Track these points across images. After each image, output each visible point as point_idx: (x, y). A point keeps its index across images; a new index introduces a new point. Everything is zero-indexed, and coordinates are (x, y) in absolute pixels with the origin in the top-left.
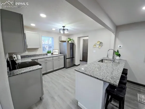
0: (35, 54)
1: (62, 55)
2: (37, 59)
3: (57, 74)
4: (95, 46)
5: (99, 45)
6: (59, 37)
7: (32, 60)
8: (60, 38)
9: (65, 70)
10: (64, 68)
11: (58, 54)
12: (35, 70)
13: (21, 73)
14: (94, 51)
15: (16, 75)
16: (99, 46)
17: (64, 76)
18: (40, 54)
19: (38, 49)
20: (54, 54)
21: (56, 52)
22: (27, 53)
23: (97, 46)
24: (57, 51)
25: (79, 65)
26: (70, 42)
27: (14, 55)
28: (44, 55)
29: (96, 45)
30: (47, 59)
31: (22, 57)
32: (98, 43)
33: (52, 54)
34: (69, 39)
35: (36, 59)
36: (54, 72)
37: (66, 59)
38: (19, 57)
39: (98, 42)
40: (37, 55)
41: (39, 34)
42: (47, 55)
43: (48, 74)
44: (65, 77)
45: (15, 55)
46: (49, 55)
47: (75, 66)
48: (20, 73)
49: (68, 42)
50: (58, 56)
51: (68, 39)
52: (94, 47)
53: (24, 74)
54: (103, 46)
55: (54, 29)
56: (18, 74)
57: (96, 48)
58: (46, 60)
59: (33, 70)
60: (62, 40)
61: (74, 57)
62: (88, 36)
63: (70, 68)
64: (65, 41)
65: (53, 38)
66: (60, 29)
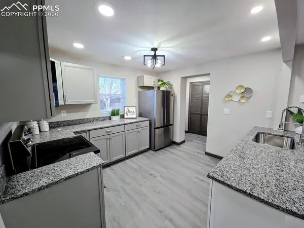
0: (83, 118)
1: (146, 121)
2: (89, 131)
3: (135, 166)
4: (230, 99)
5: (241, 95)
6: (136, 77)
7: (74, 133)
8: (140, 79)
9: (152, 154)
10: (150, 149)
11: (135, 116)
12: (82, 173)
13: (39, 189)
14: (227, 111)
15: (22, 196)
16: (242, 97)
17: (153, 172)
18: (95, 118)
19: (89, 105)
20: (126, 117)
21: (132, 113)
22: (64, 116)
23: (236, 98)
24: (133, 109)
25: (184, 142)
26: (162, 88)
27: (34, 121)
28: (104, 119)
29: (231, 96)
30: (110, 131)
31: (52, 126)
32: (238, 91)
33: (123, 117)
34: (160, 83)
35: (85, 131)
36: (128, 161)
37: (155, 128)
38: (45, 126)
39: (237, 88)
40: (87, 119)
41: (92, 70)
42: (110, 119)
43: (113, 167)
44: (155, 177)
45: (36, 122)
46: (116, 120)
47: (174, 146)
48: (36, 186)
49: (159, 88)
50: (136, 122)
51: (159, 81)
52: (227, 99)
53: (47, 190)
54: (252, 99)
55: (127, 58)
56: (26, 194)
57: (231, 102)
58: (109, 133)
59: (77, 174)
60: (146, 84)
61: (172, 125)
62: (209, 74)
63: (162, 150)
64: (152, 88)
65: (123, 79)
66: (144, 56)
